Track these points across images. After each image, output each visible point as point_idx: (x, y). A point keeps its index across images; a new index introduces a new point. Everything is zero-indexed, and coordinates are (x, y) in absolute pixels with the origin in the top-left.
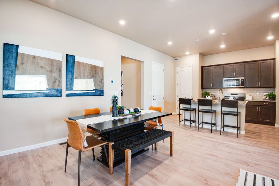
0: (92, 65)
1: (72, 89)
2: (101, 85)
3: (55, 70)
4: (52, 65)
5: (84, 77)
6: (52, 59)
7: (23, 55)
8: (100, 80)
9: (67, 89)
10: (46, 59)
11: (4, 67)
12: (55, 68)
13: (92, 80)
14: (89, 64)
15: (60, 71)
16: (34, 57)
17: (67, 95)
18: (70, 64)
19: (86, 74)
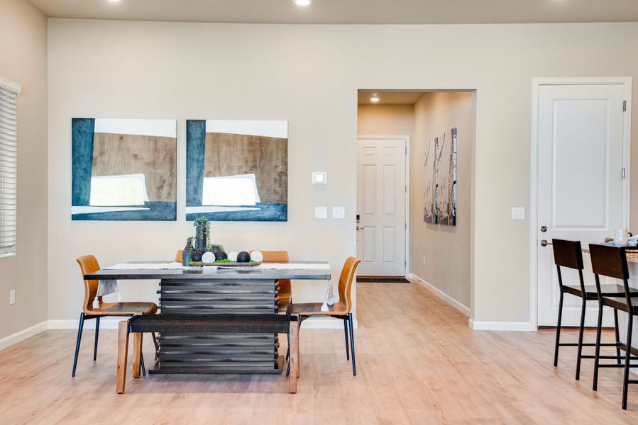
0: (251, 137)
1: (199, 204)
2: (278, 189)
3: (161, 160)
4: (156, 150)
5: (230, 172)
6: (156, 137)
7: (102, 135)
8: (274, 175)
10: (143, 137)
12: (162, 155)
13: (253, 176)
14: (243, 136)
15: (173, 161)
16: (122, 137)
18: (195, 143)
19: (236, 163)
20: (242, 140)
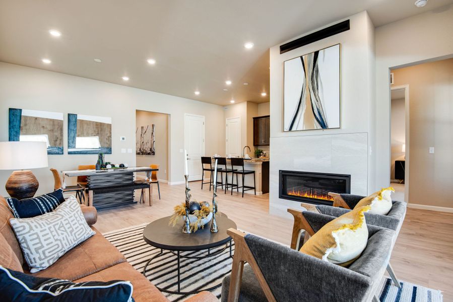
0: (97, 122)
1: (74, 147)
2: (108, 142)
3: (56, 129)
4: (54, 125)
5: (88, 135)
6: (53, 120)
7: (26, 117)
8: (106, 137)
9: (69, 147)
10: (47, 119)
11: (10, 129)
12: (57, 127)
13: (98, 137)
14: (94, 122)
15: (62, 130)
16: (36, 118)
17: (70, 153)
18: (72, 123)
19: (90, 132)
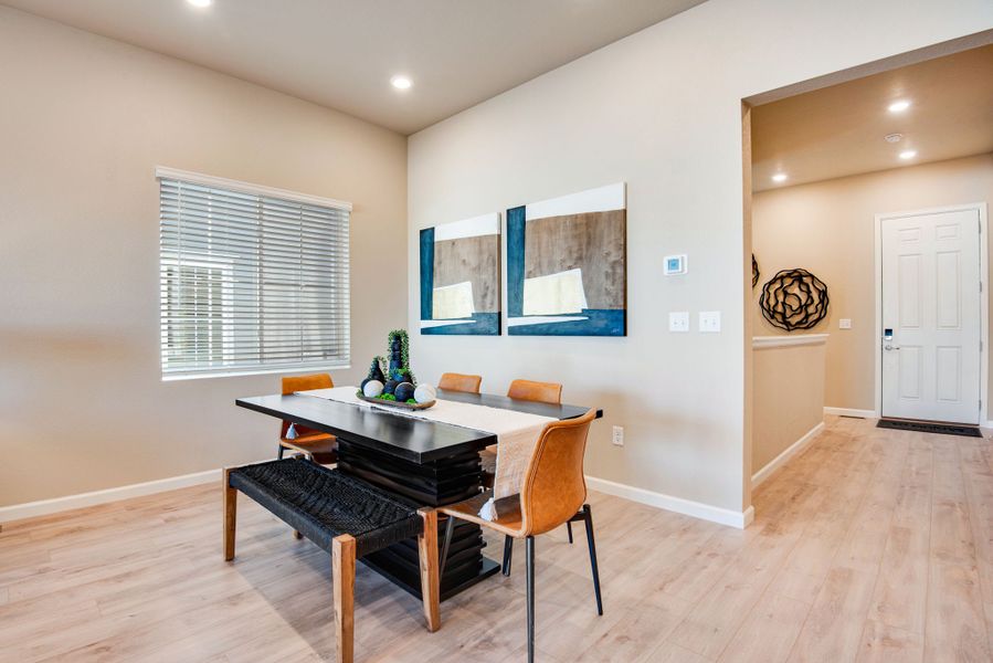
0: (576, 216)
1: (520, 314)
2: (610, 288)
3: (484, 264)
4: (481, 252)
5: (551, 269)
6: (481, 237)
7: (440, 244)
8: (606, 268)
9: (510, 311)
10: (470, 238)
14: (566, 217)
15: (495, 262)
16: (453, 243)
18: (515, 238)
19: (559, 256)
20: (565, 222)
